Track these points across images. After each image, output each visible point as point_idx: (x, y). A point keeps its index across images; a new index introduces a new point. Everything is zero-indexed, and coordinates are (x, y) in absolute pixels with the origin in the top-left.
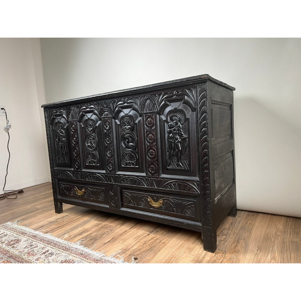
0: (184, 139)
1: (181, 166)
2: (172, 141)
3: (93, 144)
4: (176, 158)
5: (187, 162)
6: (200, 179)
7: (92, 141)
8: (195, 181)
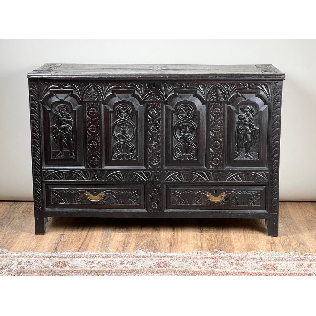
0: (255, 131)
1: (249, 157)
2: (242, 132)
3: (126, 134)
4: (244, 149)
5: (256, 153)
6: (269, 168)
7: (127, 130)
8: (263, 171)
